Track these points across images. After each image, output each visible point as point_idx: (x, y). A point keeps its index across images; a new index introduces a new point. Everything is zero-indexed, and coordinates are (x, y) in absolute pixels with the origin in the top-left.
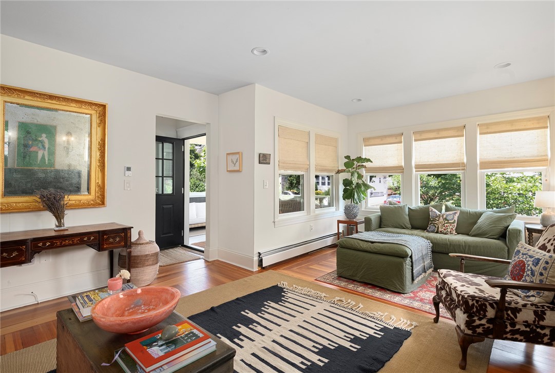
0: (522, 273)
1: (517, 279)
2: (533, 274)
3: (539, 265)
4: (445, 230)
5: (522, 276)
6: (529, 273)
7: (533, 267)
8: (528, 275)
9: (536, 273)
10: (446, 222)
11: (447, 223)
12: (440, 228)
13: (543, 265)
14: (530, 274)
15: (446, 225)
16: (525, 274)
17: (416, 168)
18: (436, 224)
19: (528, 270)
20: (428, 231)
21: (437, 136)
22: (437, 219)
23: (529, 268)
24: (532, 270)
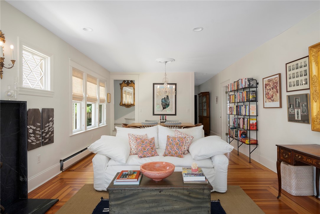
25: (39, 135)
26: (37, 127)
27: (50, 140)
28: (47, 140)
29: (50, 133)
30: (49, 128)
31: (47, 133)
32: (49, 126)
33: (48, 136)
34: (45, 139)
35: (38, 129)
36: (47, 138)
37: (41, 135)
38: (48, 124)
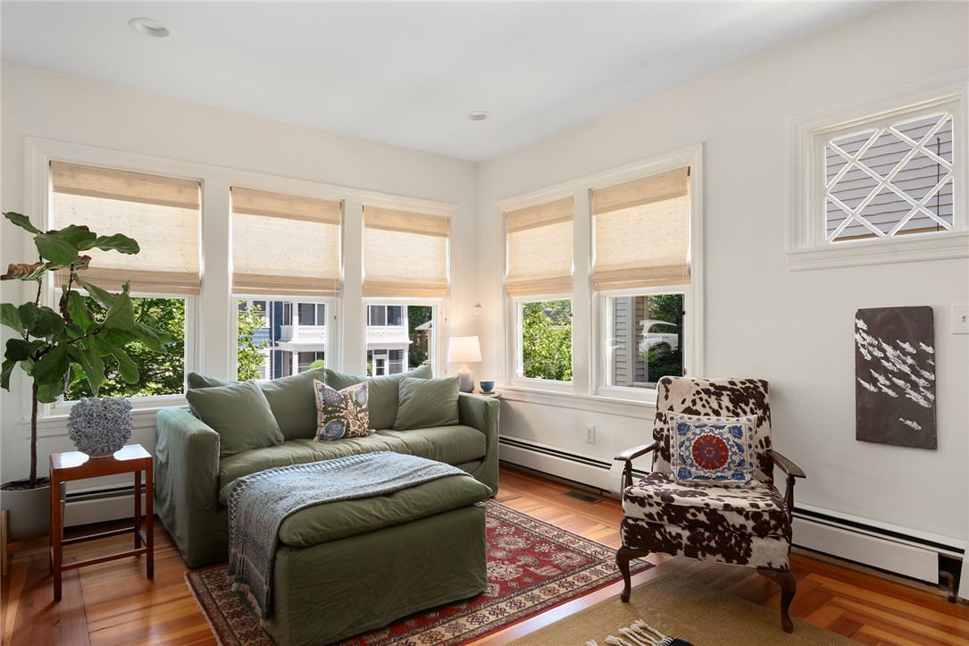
0: (724, 453)
1: (717, 464)
2: (741, 449)
3: (744, 434)
4: (360, 427)
5: (726, 458)
6: (735, 449)
7: (736, 440)
8: (735, 453)
9: (745, 447)
10: (358, 409)
11: (360, 412)
12: (351, 425)
13: (748, 434)
14: (737, 451)
15: (359, 415)
16: (730, 453)
17: (236, 283)
18: (343, 417)
19: (732, 446)
20: (323, 439)
21: (288, 212)
22: (342, 405)
23: (731, 443)
24: (737, 445)
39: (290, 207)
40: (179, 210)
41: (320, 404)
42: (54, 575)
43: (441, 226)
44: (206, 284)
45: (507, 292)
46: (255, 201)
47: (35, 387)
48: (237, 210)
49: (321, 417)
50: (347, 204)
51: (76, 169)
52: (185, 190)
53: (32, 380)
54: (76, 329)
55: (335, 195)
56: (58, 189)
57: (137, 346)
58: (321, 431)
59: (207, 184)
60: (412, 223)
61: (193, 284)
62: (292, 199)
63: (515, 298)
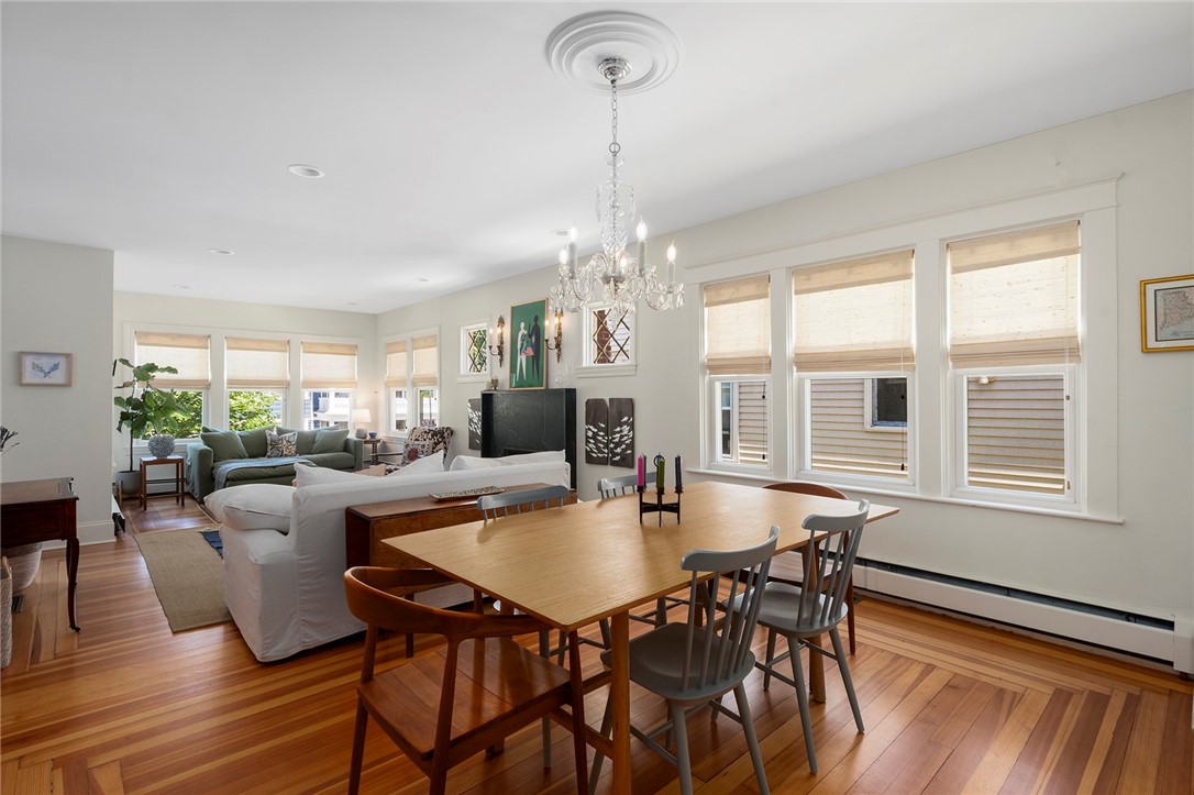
4: (289, 452)
10: (290, 444)
15: (290, 447)
17: (228, 384)
18: (281, 448)
21: (257, 348)
22: (281, 443)
25: (603, 443)
26: (600, 429)
27: (623, 459)
28: (617, 458)
29: (624, 446)
30: (622, 437)
31: (618, 445)
32: (621, 431)
33: (619, 450)
34: (615, 455)
35: (602, 434)
36: (617, 454)
37: (607, 446)
38: (618, 429)
39: (260, 344)
40: (198, 350)
41: (269, 442)
42: (143, 504)
43: (352, 350)
44: (212, 385)
45: (387, 385)
46: (238, 343)
47: (132, 431)
48: (228, 348)
49: (270, 447)
50: (291, 343)
51: (147, 334)
52: (202, 340)
53: (130, 429)
54: (149, 407)
55: (285, 337)
56: (139, 344)
57: (180, 416)
58: (269, 454)
59: (212, 337)
60: (333, 349)
61: (207, 385)
62: (260, 341)
63: (392, 389)
